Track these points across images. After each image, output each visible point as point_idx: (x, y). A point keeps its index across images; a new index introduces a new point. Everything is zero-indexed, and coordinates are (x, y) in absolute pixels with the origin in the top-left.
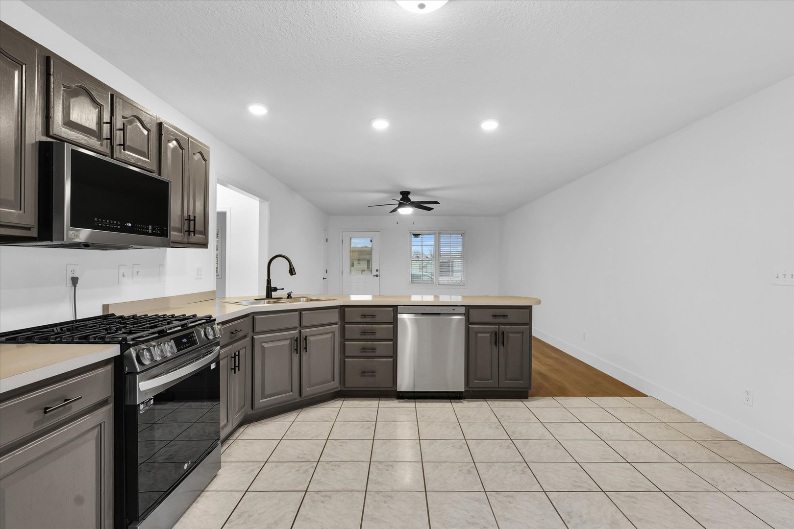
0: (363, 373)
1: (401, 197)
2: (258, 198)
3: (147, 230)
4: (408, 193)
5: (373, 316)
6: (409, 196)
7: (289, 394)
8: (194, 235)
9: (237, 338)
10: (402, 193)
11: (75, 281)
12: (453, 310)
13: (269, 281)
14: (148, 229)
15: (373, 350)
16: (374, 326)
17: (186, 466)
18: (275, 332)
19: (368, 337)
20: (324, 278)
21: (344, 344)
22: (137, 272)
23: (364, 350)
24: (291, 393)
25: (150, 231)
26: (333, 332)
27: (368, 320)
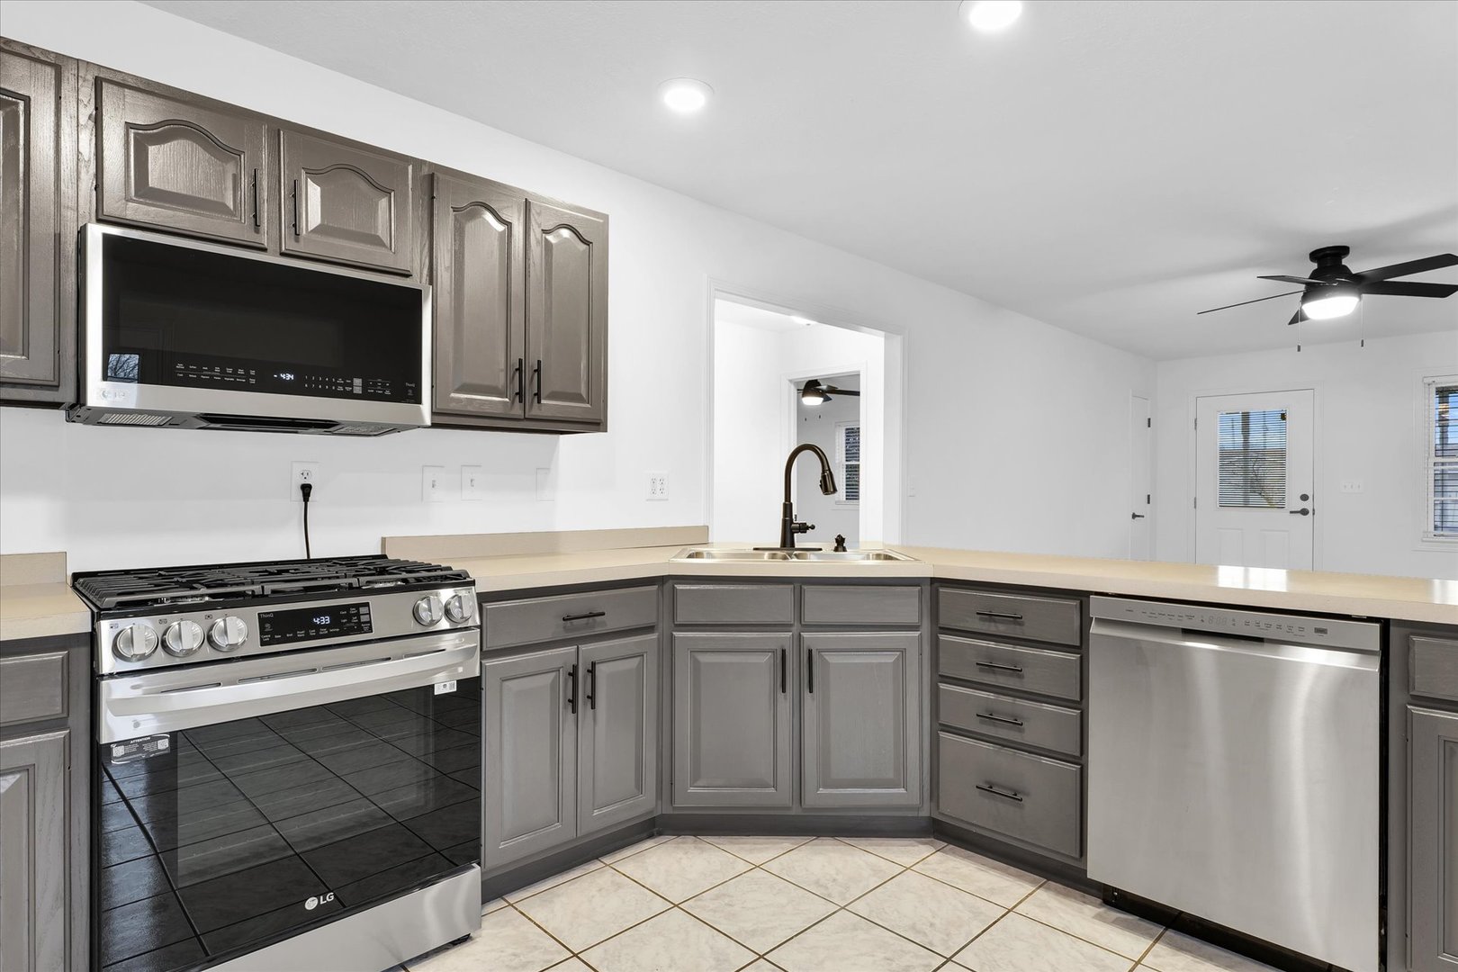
0: (989, 789)
1: (1315, 266)
2: (883, 333)
3: (348, 389)
4: (1343, 251)
5: (1016, 620)
6: (1345, 262)
7: (767, 790)
8: (539, 402)
9: (598, 630)
10: (1315, 256)
11: (306, 490)
12: (1318, 631)
13: (788, 508)
14: (351, 385)
15: (1016, 724)
16: (1020, 649)
17: (311, 904)
18: (730, 628)
19: (1001, 681)
20: (1134, 516)
21: (938, 687)
22: (472, 481)
23: (989, 717)
24: (772, 790)
25: (358, 390)
26: (903, 651)
27: (1001, 629)
